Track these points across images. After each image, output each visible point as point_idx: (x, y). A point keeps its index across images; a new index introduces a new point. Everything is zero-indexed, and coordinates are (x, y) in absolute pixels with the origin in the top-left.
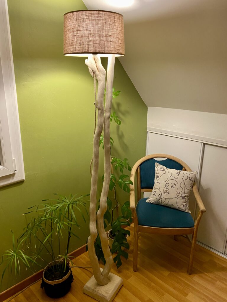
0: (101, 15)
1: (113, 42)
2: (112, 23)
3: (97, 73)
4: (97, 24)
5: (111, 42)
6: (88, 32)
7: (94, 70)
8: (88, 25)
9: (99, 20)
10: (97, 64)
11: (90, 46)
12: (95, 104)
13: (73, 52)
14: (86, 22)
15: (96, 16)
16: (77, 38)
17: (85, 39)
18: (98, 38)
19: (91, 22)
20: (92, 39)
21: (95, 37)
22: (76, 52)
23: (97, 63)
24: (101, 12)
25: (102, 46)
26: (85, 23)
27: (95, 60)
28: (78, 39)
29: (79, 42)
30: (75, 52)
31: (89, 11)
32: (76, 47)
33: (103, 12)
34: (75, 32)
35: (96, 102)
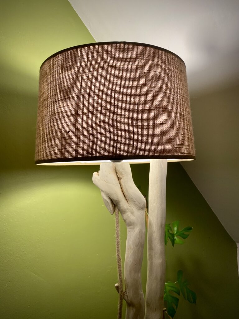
0: (132, 55)
1: (169, 125)
2: (163, 76)
3: (124, 204)
4: (121, 77)
5: (164, 126)
6: (94, 100)
7: (115, 198)
8: (94, 81)
9: (127, 66)
10: (122, 183)
11: (100, 138)
12: (117, 288)
13: (51, 157)
14: (88, 75)
15: (117, 56)
16: (61, 119)
17: (84, 121)
18: (123, 116)
19: (101, 72)
20: (106, 118)
21: (115, 114)
22: (60, 156)
23: (122, 181)
24: (131, 47)
25: (136, 137)
26: (84, 77)
27: (116, 173)
28: (65, 120)
29: (69, 128)
30: (56, 157)
31: (97, 47)
32: (60, 145)
33: (139, 47)
34: (58, 105)
35: (121, 285)
